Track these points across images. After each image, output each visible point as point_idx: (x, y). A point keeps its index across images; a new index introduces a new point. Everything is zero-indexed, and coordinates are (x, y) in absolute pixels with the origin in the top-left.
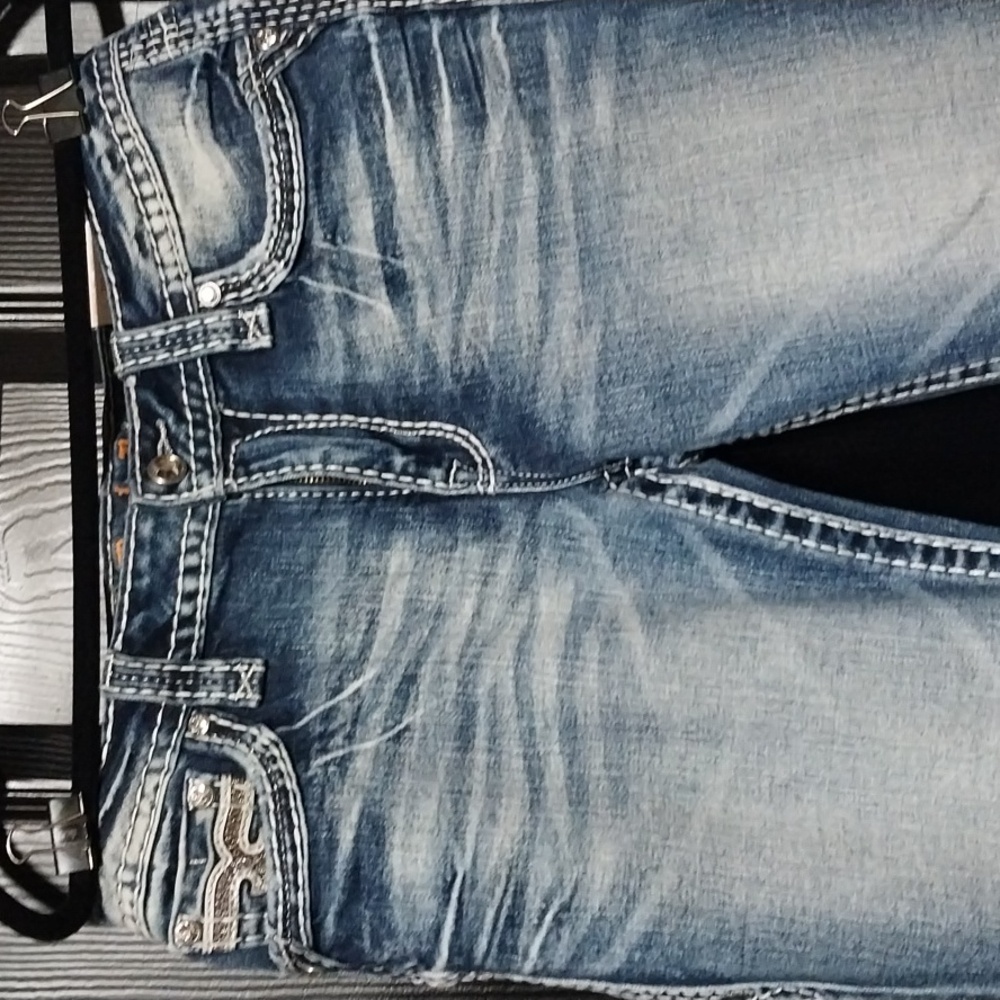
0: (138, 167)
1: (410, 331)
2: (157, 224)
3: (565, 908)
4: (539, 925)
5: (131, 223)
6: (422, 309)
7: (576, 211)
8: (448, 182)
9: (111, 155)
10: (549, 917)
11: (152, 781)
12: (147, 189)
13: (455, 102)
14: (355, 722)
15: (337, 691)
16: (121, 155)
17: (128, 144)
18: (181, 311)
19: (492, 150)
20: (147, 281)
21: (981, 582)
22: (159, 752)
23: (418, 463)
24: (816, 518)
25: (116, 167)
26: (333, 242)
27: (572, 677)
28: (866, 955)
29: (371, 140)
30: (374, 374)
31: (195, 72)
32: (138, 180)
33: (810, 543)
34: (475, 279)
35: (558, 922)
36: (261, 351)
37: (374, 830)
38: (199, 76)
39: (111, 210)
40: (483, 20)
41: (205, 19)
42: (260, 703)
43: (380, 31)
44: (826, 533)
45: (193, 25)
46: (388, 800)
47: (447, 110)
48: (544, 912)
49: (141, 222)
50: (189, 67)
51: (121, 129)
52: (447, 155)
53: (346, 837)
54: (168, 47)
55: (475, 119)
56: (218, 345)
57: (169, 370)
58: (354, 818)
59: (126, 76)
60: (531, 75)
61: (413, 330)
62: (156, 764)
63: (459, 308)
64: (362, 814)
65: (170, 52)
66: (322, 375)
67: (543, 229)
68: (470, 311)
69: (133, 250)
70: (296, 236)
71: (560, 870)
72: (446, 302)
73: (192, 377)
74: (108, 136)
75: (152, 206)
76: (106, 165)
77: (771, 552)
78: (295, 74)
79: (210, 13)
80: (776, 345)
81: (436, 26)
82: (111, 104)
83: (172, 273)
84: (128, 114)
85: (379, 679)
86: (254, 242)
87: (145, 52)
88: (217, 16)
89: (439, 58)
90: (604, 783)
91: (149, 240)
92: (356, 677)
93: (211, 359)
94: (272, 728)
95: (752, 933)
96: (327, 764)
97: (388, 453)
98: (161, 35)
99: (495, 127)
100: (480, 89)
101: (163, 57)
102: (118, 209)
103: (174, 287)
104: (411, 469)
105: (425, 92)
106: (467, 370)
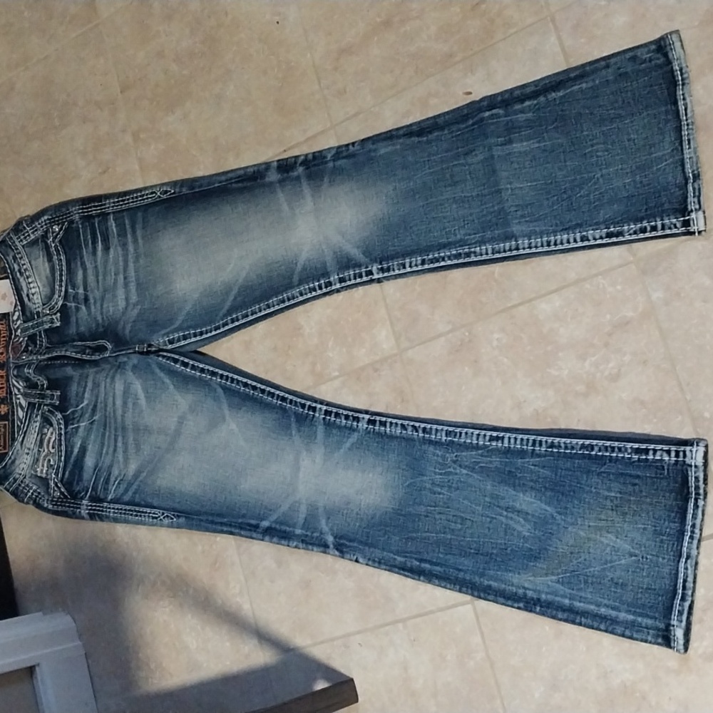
0: (27, 273)
1: (89, 314)
2: (33, 291)
3: (122, 480)
4: (114, 484)
5: (25, 292)
6: (93, 307)
7: (135, 272)
8: (99, 267)
9: (20, 271)
10: (117, 482)
11: (35, 425)
12: (30, 280)
13: (102, 244)
14: (81, 417)
15: (77, 406)
16: (23, 271)
17: (25, 267)
18: (38, 317)
19: (111, 256)
20: (30, 308)
21: (234, 388)
22: (36, 416)
23: (93, 352)
24: (191, 362)
25: (21, 274)
26: (74, 290)
27: (125, 413)
28: (188, 503)
29: (82, 258)
30: (82, 329)
31: (40, 241)
32: (28, 278)
33: (188, 370)
34: (107, 296)
35: (119, 483)
36: (57, 327)
37: (83, 450)
38: (42, 241)
39: (20, 288)
40: (109, 217)
41: (39, 224)
42: (59, 404)
43: (82, 224)
44: (193, 367)
45: (36, 226)
46: (87, 442)
47: (100, 246)
48: (115, 481)
49: (28, 291)
50: (38, 239)
51: (23, 262)
52: (99, 260)
53: (76, 450)
54: (31, 235)
55: (107, 248)
56: (47, 326)
57: (35, 335)
58: (79, 446)
59: (23, 246)
60: (122, 233)
61: (91, 313)
62: (36, 420)
63: (102, 305)
64: (81, 445)
65: (33, 237)
66: (71, 332)
67: (125, 278)
68: (105, 306)
69: (26, 299)
70: (63, 289)
71: (121, 471)
72: (98, 305)
73: (41, 336)
74: (19, 265)
75: (32, 285)
76: (18, 274)
77: (176, 372)
78: (63, 241)
79: (40, 222)
80: (184, 312)
81: (97, 220)
82: (20, 255)
83: (37, 306)
84: (25, 258)
85: (87, 405)
86: (54, 294)
87: (25, 238)
88: (42, 222)
89: (98, 231)
90: (133, 445)
91: (31, 296)
92: (82, 403)
93: (46, 331)
94: (61, 413)
95: (162, 492)
96: (73, 428)
97: (85, 349)
98: (28, 232)
99: (112, 251)
100: (108, 239)
101: (31, 239)
102: (22, 287)
103: (37, 310)
104: (90, 353)
105: (94, 242)
106: (106, 324)
